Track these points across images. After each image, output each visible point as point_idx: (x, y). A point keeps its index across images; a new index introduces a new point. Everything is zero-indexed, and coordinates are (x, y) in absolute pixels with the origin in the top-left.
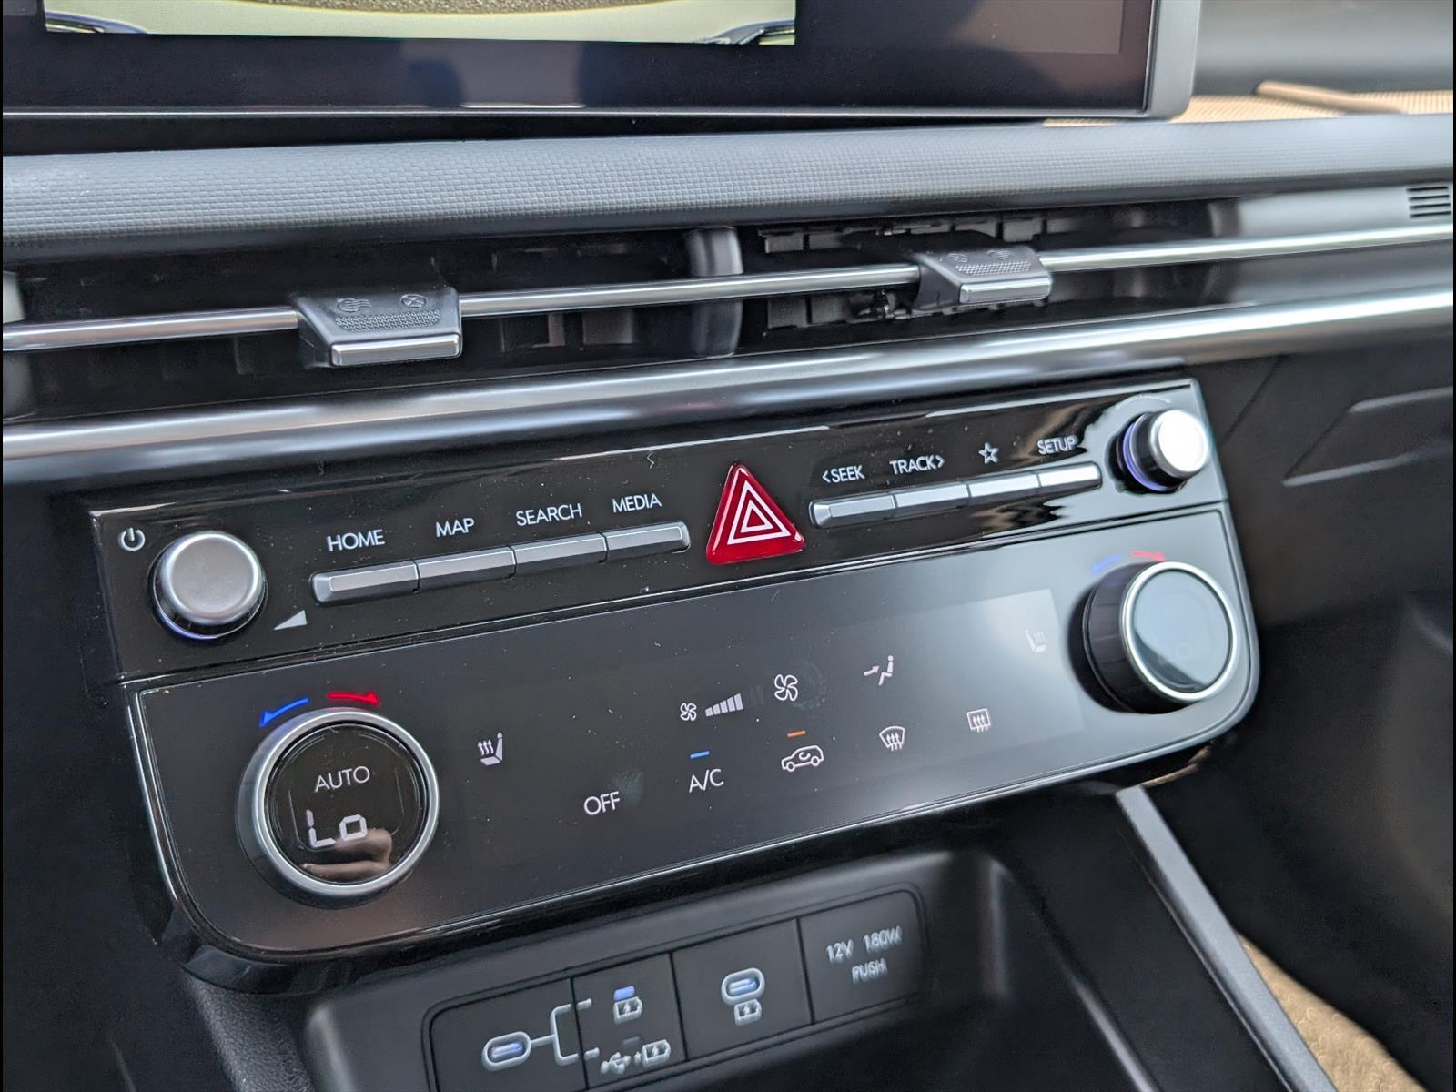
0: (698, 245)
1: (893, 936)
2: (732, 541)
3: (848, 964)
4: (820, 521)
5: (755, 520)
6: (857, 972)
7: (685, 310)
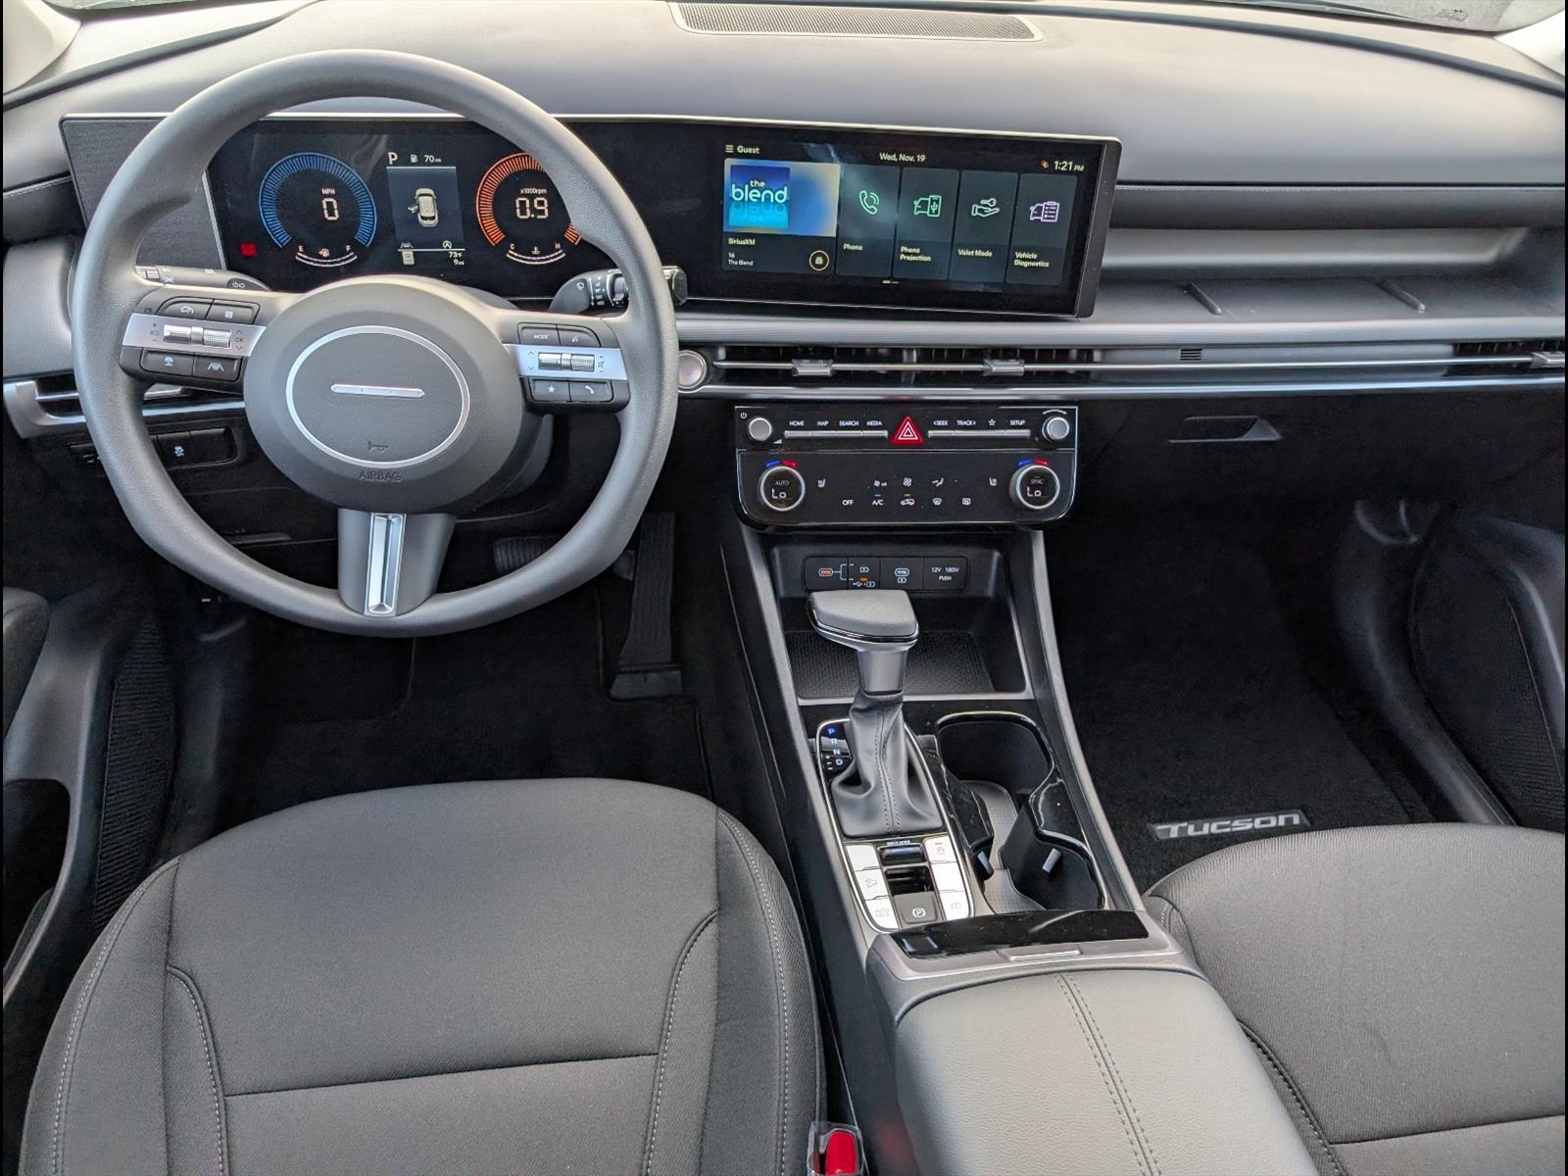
0: (905, 353)
1: (957, 570)
2: (900, 438)
3: (938, 574)
4: (929, 436)
5: (908, 433)
6: (941, 577)
7: (898, 373)
